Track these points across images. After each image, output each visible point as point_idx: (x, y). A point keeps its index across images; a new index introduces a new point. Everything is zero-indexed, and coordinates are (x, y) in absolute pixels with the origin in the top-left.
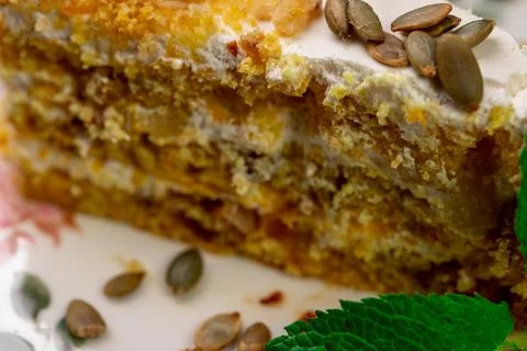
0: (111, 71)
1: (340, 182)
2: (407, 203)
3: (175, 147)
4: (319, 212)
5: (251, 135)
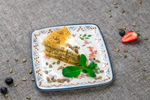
2: (74, 59)
4: (68, 59)
5: (63, 53)
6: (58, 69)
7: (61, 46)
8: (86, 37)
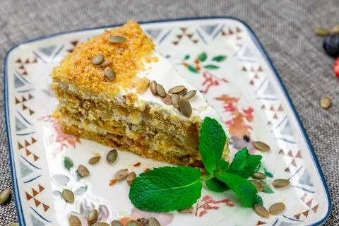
0: (90, 101)
1: (156, 133)
2: (174, 139)
3: (109, 121)
4: (150, 140)
5: (130, 119)
6: (113, 182)
7: (121, 90)
8: (208, 62)
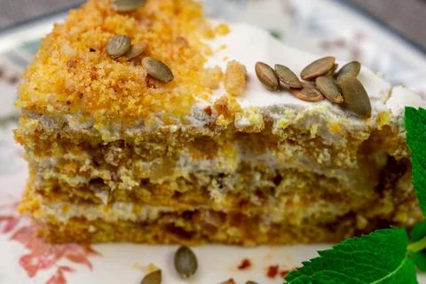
0: (122, 143)
1: (278, 180)
3: (168, 183)
5: (220, 163)
